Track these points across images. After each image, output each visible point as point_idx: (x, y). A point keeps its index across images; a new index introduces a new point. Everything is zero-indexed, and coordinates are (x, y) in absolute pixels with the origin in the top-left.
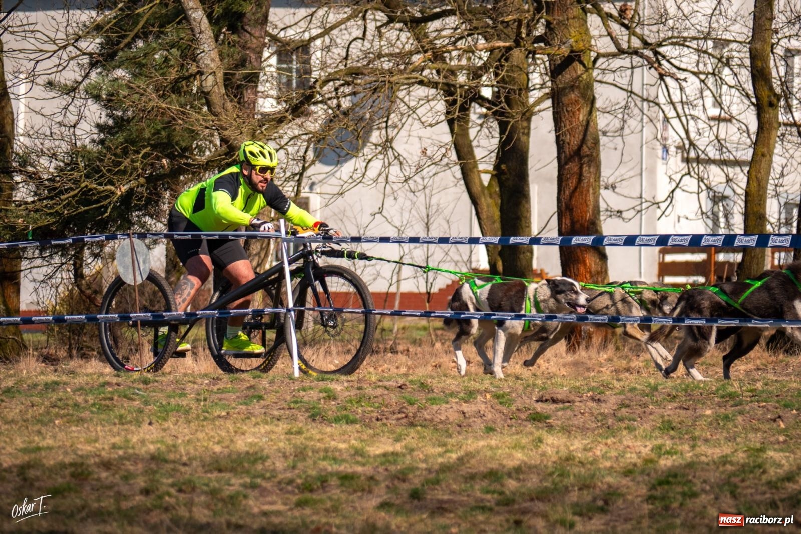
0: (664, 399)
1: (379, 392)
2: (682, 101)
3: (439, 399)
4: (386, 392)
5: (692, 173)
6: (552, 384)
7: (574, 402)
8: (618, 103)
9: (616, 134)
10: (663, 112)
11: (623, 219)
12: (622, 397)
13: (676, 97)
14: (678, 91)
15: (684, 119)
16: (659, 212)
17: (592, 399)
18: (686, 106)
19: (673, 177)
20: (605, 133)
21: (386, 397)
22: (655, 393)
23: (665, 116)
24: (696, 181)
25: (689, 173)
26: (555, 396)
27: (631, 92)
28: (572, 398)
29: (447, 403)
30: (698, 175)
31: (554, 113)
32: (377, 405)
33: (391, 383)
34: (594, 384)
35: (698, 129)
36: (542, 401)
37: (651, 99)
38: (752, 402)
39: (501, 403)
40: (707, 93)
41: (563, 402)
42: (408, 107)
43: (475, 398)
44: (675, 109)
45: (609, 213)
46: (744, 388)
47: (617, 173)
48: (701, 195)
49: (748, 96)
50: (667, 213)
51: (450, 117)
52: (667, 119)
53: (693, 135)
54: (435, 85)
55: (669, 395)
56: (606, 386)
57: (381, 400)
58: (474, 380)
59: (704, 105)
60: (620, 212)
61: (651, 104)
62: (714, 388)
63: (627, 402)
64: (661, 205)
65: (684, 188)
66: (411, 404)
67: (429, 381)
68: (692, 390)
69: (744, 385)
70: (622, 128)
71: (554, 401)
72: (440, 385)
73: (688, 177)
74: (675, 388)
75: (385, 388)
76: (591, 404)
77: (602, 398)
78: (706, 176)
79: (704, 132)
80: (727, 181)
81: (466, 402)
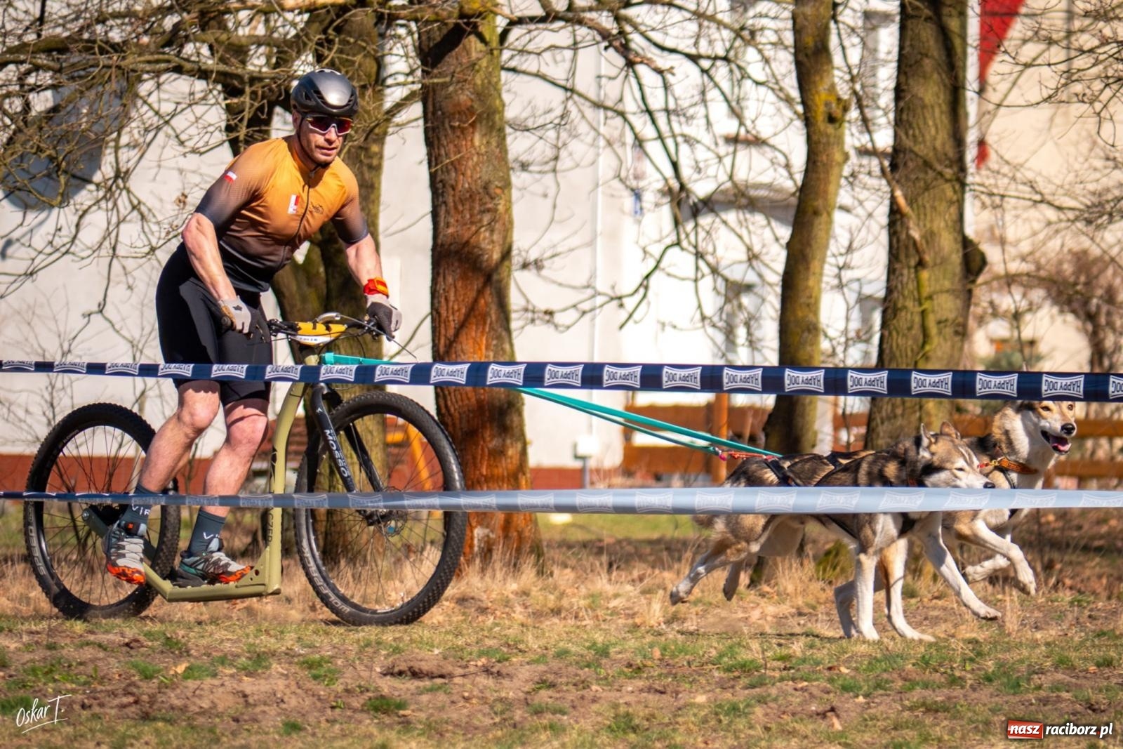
0: (621, 673)
1: (88, 653)
2: (667, 111)
3: (200, 668)
4: (101, 655)
5: (685, 244)
6: (412, 641)
7: (451, 676)
8: (550, 111)
9: (547, 168)
10: (632, 128)
11: (556, 326)
12: (542, 667)
13: (656, 101)
14: (661, 92)
15: (670, 143)
16: (623, 315)
17: (487, 671)
18: (673, 118)
19: (648, 249)
20: (524, 166)
21: (100, 664)
22: (604, 661)
23: (636, 137)
24: (692, 258)
25: (678, 243)
26: (417, 665)
27: (572, 91)
28: (448, 668)
29: (215, 675)
30: (696, 247)
31: (426, 131)
32: (83, 679)
33: (111, 637)
34: (489, 642)
35: (697, 162)
36: (392, 674)
37: (609, 103)
38: (782, 679)
39: (315, 677)
40: (713, 94)
41: (431, 676)
42: (157, 113)
43: (267, 668)
44: (654, 122)
45: (530, 315)
46: (769, 654)
47: (544, 243)
48: (700, 283)
49: (788, 100)
50: (636, 316)
51: (233, 135)
52: (639, 142)
53: (686, 172)
54: (203, 74)
55: (630, 665)
56: (515, 646)
57: (90, 669)
58: (267, 632)
59: (707, 117)
60: (550, 313)
61: (610, 114)
62: (714, 653)
63: (551, 677)
64: (625, 301)
65: (669, 270)
66: (147, 677)
67: (181, 633)
68: (673, 656)
69: (770, 648)
70: (556, 158)
71: (415, 674)
72: (204, 642)
73: (676, 250)
74: (640, 650)
75: (100, 646)
76: (483, 680)
77: (504, 668)
78: (710, 249)
79: (707, 167)
80: (750, 260)
81: (249, 675)
